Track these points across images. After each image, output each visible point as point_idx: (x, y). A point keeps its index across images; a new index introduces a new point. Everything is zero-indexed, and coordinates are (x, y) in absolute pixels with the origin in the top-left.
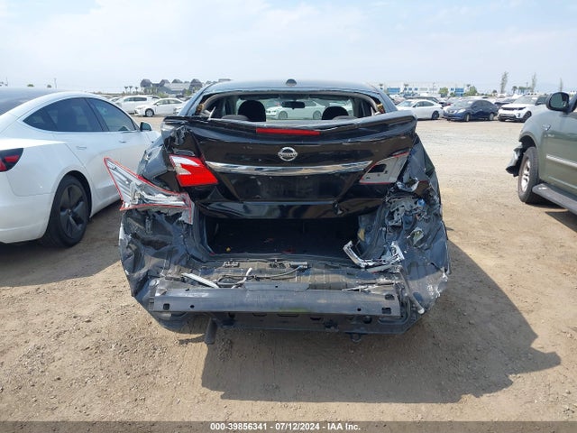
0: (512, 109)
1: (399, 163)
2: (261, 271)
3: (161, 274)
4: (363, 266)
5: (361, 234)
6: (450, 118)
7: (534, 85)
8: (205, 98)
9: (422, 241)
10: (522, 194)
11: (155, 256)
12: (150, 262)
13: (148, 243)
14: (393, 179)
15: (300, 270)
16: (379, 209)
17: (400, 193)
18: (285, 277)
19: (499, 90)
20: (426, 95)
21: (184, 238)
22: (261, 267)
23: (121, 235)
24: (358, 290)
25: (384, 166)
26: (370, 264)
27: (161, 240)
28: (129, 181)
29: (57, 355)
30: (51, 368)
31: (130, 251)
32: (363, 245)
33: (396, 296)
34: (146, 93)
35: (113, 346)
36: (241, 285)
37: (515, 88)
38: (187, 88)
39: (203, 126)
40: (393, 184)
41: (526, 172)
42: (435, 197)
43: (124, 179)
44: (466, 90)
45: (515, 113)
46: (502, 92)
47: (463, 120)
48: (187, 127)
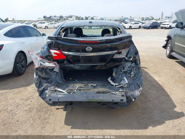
0: (165, 25)
1: (126, 51)
2: (81, 87)
3: (48, 89)
4: (114, 85)
5: (114, 74)
6: (145, 28)
7: (172, 16)
8: (62, 28)
9: (134, 76)
10: (167, 55)
11: (46, 83)
12: (45, 85)
13: (44, 78)
14: (124, 56)
15: (94, 87)
16: (120, 66)
17: (126, 61)
18: (89, 89)
19: (161, 18)
20: (137, 20)
21: (56, 76)
22: (81, 86)
23: (35, 76)
24: (112, 94)
25: (121, 52)
26: (117, 84)
27: (48, 77)
28: (37, 58)
29: (17, 113)
30: (15, 117)
31: (38, 81)
32: (114, 78)
33: (125, 95)
34: (45, 20)
35: (35, 109)
36: (74, 92)
37: (166, 17)
38: (59, 18)
39: (60, 40)
40: (124, 58)
41: (169, 48)
42: (138, 62)
43: (35, 58)
44: (150, 18)
45: (166, 26)
46: (162, 19)
47: (149, 29)
48: (56, 40)
